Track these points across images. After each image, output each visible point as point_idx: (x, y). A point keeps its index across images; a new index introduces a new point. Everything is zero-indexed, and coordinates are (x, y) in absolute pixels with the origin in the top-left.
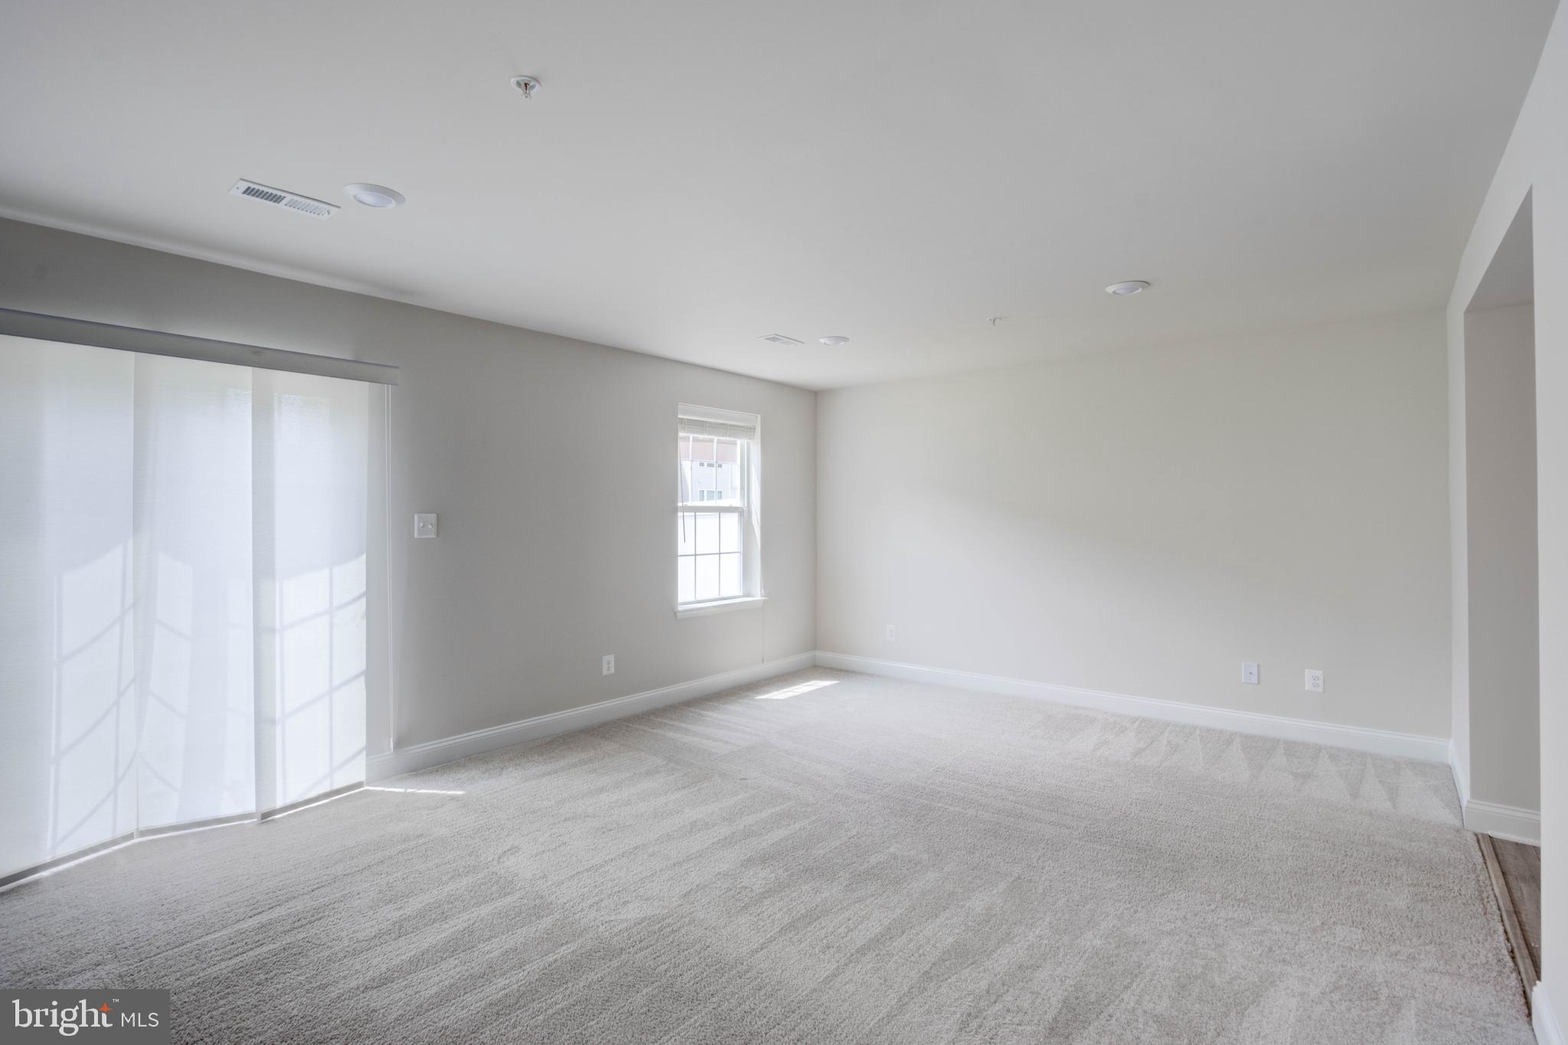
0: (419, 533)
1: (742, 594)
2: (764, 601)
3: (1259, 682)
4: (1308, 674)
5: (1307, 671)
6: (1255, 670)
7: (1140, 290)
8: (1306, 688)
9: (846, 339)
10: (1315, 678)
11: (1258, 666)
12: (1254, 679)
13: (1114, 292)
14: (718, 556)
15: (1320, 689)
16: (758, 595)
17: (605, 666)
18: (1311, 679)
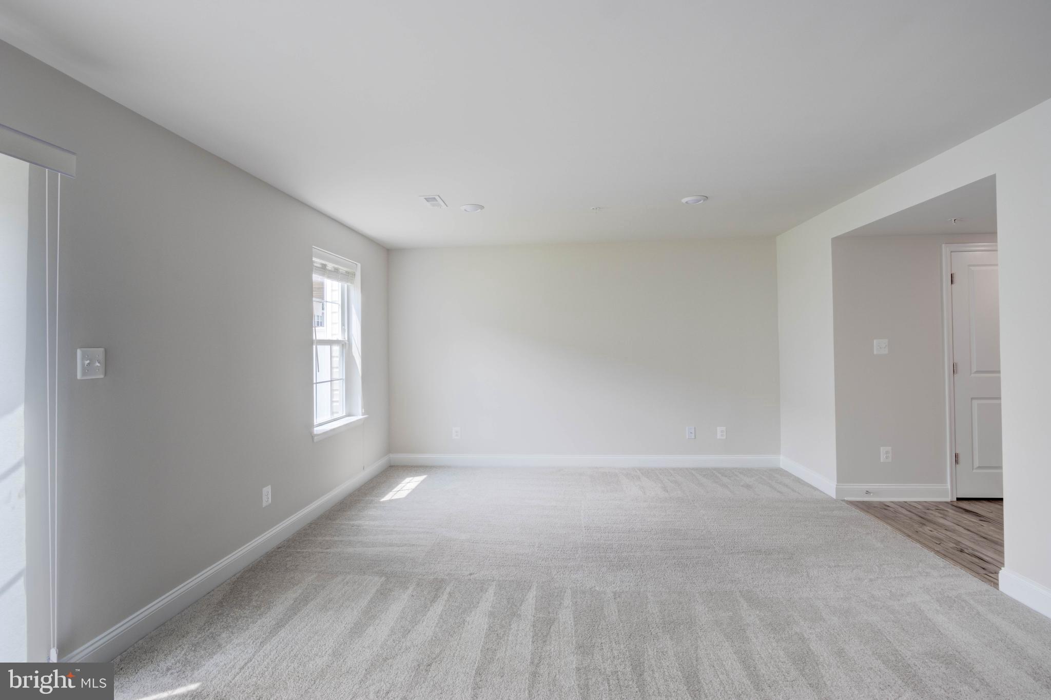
0: (84, 374)
1: (344, 414)
2: (365, 419)
3: (695, 438)
4: (719, 429)
5: (718, 428)
6: (693, 431)
7: (702, 201)
8: (718, 438)
9: (482, 207)
10: (722, 432)
11: (695, 428)
12: (693, 437)
13: (687, 202)
14: (330, 383)
15: (725, 437)
16: (359, 416)
17: (265, 498)
18: (720, 432)
